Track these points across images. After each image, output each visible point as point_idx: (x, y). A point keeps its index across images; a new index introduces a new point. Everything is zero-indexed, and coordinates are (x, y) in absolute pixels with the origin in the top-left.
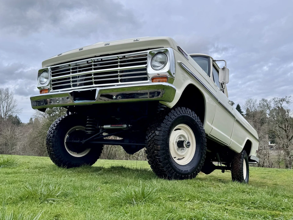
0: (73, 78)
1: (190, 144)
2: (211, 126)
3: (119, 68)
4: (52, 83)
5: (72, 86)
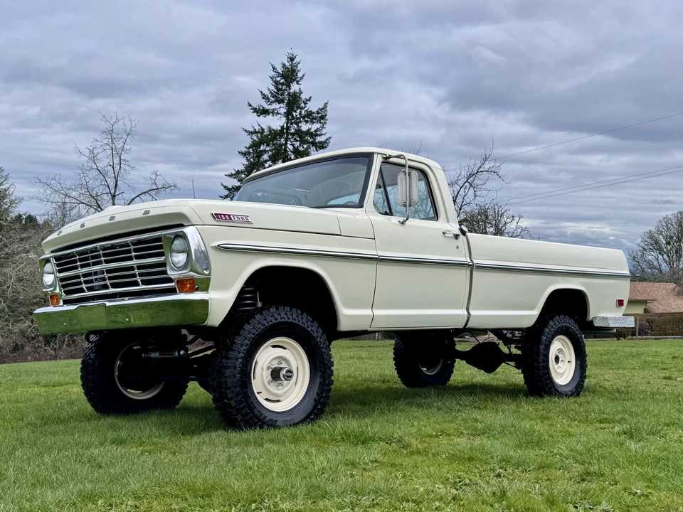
0: (85, 275)
1: (291, 374)
2: (368, 312)
3: (135, 262)
4: (61, 284)
5: (85, 289)
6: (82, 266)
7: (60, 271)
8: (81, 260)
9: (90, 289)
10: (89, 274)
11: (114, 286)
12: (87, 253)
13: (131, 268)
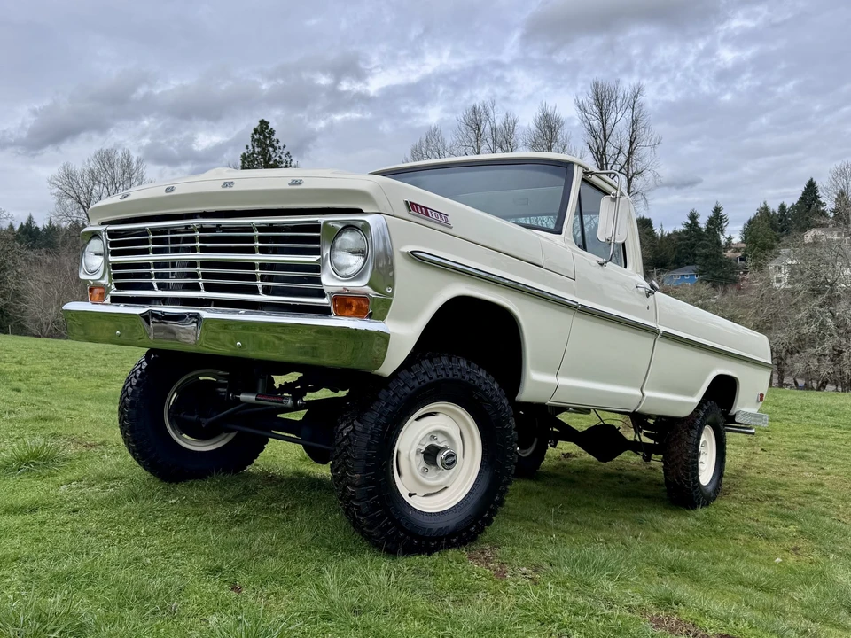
2: (550, 379)
3: (258, 257)
4: (113, 272)
5: (155, 286)
6: (156, 251)
7: (114, 253)
8: (155, 241)
9: (162, 287)
10: (165, 265)
11: (209, 288)
12: (166, 233)
13: (251, 266)
